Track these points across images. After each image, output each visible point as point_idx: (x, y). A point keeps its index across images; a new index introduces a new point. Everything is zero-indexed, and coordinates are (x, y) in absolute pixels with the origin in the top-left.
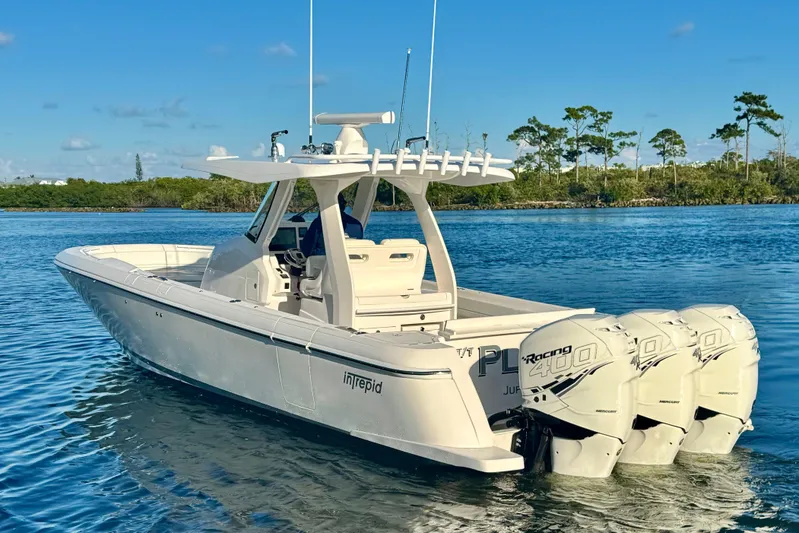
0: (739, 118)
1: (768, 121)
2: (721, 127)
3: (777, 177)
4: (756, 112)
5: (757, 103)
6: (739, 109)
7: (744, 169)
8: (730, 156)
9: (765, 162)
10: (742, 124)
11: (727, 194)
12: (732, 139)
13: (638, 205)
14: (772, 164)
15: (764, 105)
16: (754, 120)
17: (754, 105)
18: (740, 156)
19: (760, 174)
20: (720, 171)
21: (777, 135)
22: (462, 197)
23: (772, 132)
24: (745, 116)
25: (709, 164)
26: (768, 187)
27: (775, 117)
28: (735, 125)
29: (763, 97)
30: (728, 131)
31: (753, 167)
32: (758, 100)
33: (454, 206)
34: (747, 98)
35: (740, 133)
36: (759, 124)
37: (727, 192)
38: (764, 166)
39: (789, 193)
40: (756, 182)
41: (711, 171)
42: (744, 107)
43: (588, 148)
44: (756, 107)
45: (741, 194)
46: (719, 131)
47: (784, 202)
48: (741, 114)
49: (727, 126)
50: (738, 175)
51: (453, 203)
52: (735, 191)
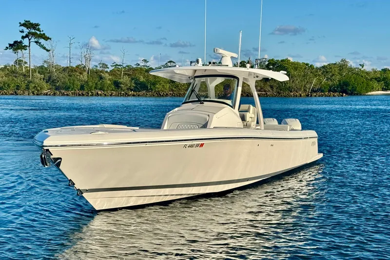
0: (23, 37)
1: (42, 41)
2: (12, 43)
3: (50, 78)
4: (34, 34)
5: (34, 28)
6: (22, 32)
7: (28, 71)
8: (19, 62)
9: (42, 67)
10: (26, 42)
11: (18, 87)
12: (19, 51)
14: (46, 69)
15: (39, 30)
16: (33, 40)
17: (32, 30)
18: (26, 63)
19: (39, 75)
20: (13, 72)
21: (48, 51)
23: (44, 48)
24: (27, 36)
25: (6, 67)
26: (45, 84)
27: (47, 38)
28: (21, 42)
29: (38, 25)
30: (16, 46)
31: (34, 71)
32: (35, 26)
34: (28, 24)
35: (24, 48)
36: (36, 42)
37: (18, 86)
38: (41, 70)
39: (57, 88)
40: (37, 81)
41: (8, 72)
42: (26, 31)
44: (33, 31)
45: (28, 88)
46: (10, 45)
47: (54, 94)
48: (24, 34)
49: (16, 42)
50: (25, 75)
52: (24, 86)
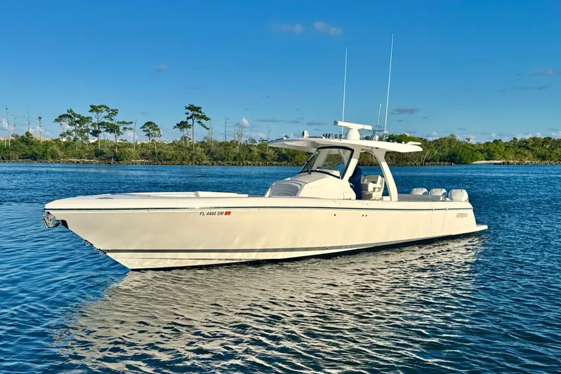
0: (188, 118)
1: (203, 121)
2: (179, 123)
3: (209, 151)
4: (196, 116)
5: (197, 111)
6: (187, 114)
7: (192, 146)
8: (184, 138)
9: (203, 142)
10: (190, 122)
11: (184, 159)
12: (185, 129)
13: (136, 164)
14: (206, 144)
15: (201, 112)
16: (196, 120)
18: (190, 139)
19: (200, 149)
20: (180, 146)
21: (208, 129)
22: (26, 155)
23: (205, 127)
24: (191, 117)
25: (174, 142)
26: (205, 156)
27: (207, 119)
28: (186, 122)
29: (200, 108)
30: (182, 125)
31: (197, 145)
32: (197, 109)
33: (21, 160)
34: (191, 108)
35: (189, 126)
36: (199, 122)
37: (184, 158)
38: (202, 144)
39: (215, 159)
40: (199, 153)
41: (175, 146)
42: (191, 113)
43: (105, 129)
44: (196, 113)
45: (191, 159)
46: (178, 125)
47: (213, 164)
48: (189, 116)
49: (182, 122)
50: (189, 149)
51: (20, 158)
52: (188, 158)
